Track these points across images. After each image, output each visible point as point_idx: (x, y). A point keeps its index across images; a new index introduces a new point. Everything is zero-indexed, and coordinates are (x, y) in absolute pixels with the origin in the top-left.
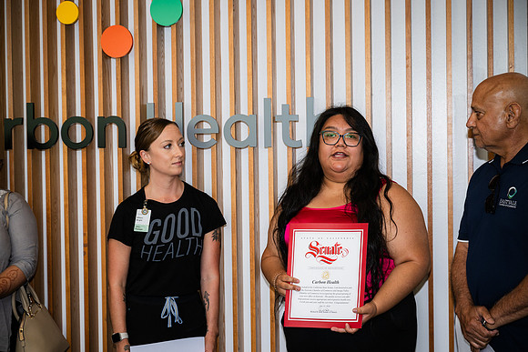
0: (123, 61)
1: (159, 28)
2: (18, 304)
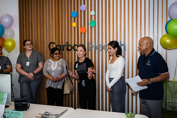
0: (85, 34)
1: (91, 27)
2: (64, 80)
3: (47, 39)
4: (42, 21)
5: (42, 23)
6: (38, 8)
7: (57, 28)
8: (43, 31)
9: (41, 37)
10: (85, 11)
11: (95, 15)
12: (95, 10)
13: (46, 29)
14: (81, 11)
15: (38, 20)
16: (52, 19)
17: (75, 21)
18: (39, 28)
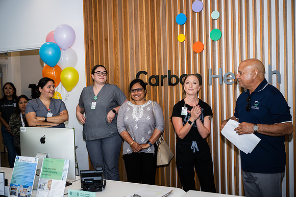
0: (201, 54)
3: (132, 66)
4: (124, 34)
5: (124, 37)
6: (116, 12)
7: (150, 45)
8: (127, 51)
9: (122, 62)
10: (200, 13)
11: (220, 19)
12: (219, 10)
13: (132, 48)
14: (194, 12)
15: (117, 33)
16: (142, 30)
17: (182, 32)
18: (119, 47)
